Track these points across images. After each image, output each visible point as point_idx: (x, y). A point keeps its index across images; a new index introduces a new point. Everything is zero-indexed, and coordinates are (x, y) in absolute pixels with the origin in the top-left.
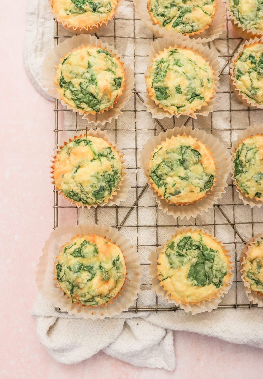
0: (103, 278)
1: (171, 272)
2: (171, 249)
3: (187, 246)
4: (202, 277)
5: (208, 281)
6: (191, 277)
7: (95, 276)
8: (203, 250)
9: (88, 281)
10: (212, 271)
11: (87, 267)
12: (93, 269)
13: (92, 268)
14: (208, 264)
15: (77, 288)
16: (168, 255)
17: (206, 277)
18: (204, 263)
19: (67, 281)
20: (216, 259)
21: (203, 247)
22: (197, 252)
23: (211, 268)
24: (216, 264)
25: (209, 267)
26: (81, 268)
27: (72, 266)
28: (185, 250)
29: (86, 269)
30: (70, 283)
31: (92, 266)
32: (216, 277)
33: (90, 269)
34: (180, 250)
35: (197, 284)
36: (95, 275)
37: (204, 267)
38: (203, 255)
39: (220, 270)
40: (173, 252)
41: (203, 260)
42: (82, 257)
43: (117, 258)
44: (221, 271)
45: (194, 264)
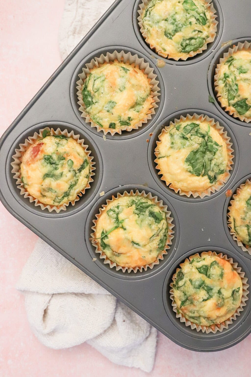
0: (218, 303)
1: (171, 152)
2: (177, 129)
3: (193, 131)
4: (198, 166)
5: (203, 171)
6: (188, 162)
7: (211, 299)
8: (208, 140)
9: (203, 301)
10: (211, 164)
11: (207, 287)
12: (213, 291)
13: (212, 289)
14: (208, 155)
15: (190, 302)
16: (171, 134)
17: (203, 167)
18: (204, 153)
19: (183, 292)
20: (218, 153)
21: (208, 138)
22: (201, 139)
23: (211, 160)
24: (217, 158)
25: (209, 159)
26: (202, 285)
27: (194, 280)
28: (189, 135)
29: (206, 288)
30: (185, 294)
31: (212, 288)
32: (213, 171)
33: (209, 290)
34: (186, 133)
35: (192, 171)
36: (211, 297)
37: (203, 157)
38: (207, 145)
39: (218, 165)
40: (178, 132)
41: (204, 150)
42: (206, 275)
43: (238, 290)
44: (219, 167)
45: (195, 151)
